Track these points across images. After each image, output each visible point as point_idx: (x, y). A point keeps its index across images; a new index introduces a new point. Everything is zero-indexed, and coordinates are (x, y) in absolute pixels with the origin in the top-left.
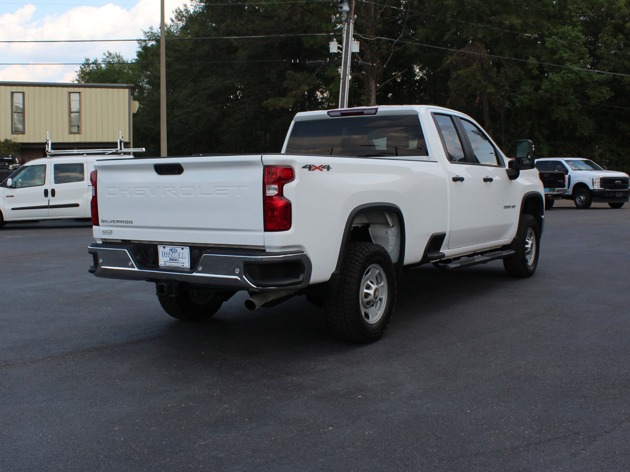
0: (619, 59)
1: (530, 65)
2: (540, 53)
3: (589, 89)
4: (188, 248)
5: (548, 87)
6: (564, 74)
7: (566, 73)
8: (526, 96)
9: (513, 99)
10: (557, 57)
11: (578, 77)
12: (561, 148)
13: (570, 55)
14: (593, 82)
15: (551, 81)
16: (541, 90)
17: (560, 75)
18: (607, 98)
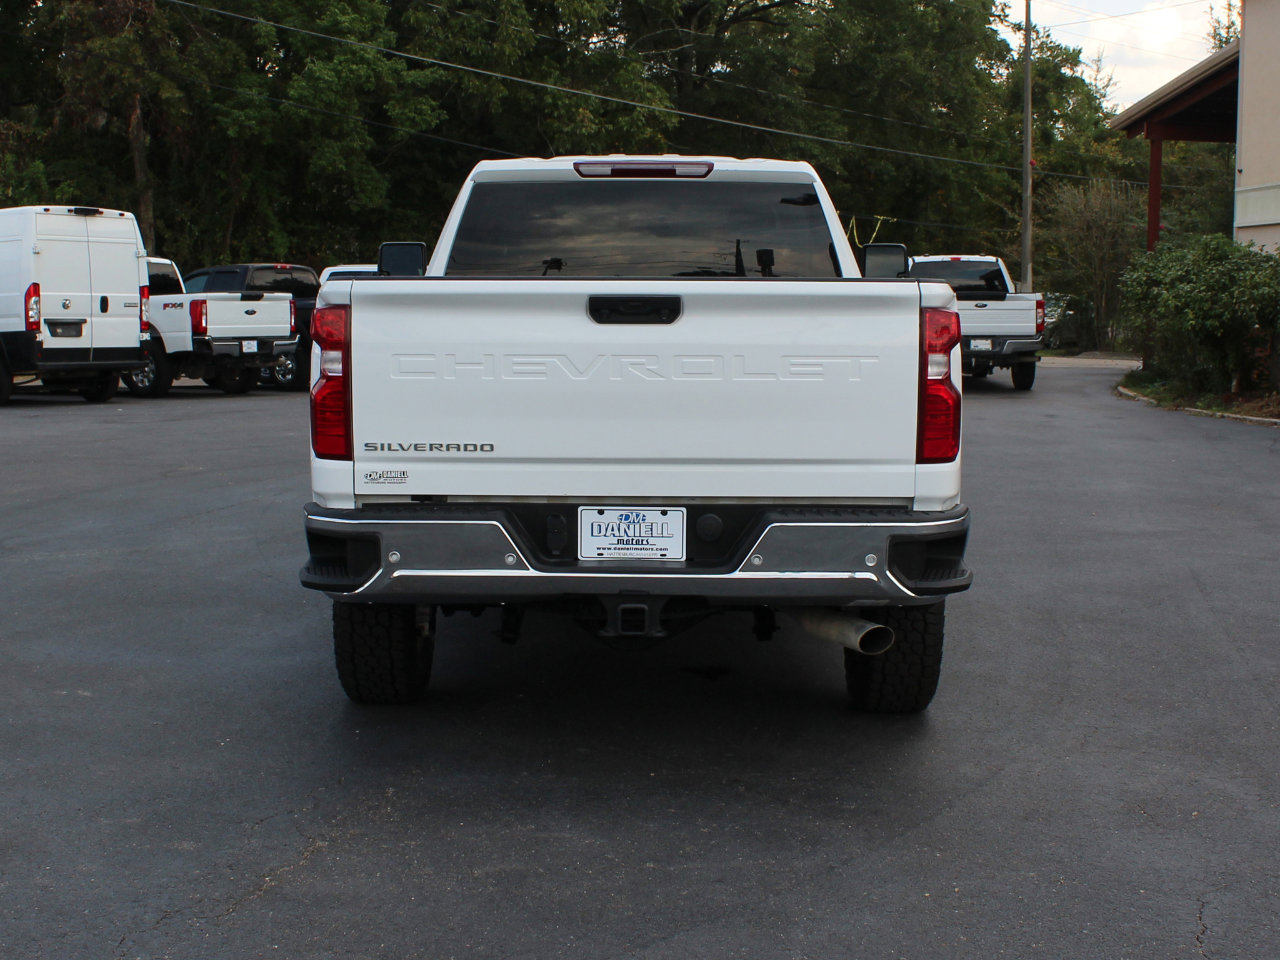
0: (454, 35)
1: (260, 36)
2: (280, 10)
3: (391, 102)
4: (684, 510)
5: (306, 93)
6: (340, 63)
7: (347, 61)
8: (251, 112)
9: (219, 118)
10: (324, 22)
11: (372, 74)
12: (312, 239)
13: (354, 19)
14: (401, 86)
15: (311, 77)
16: (288, 98)
17: (331, 65)
18: (433, 125)
